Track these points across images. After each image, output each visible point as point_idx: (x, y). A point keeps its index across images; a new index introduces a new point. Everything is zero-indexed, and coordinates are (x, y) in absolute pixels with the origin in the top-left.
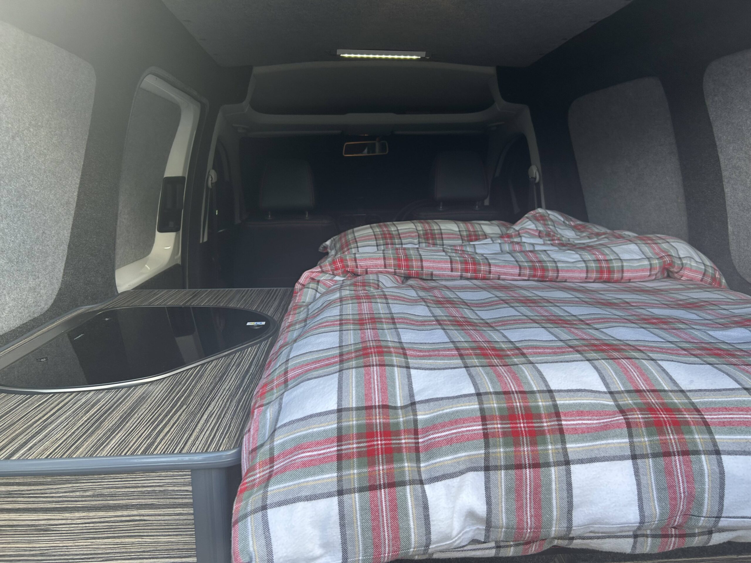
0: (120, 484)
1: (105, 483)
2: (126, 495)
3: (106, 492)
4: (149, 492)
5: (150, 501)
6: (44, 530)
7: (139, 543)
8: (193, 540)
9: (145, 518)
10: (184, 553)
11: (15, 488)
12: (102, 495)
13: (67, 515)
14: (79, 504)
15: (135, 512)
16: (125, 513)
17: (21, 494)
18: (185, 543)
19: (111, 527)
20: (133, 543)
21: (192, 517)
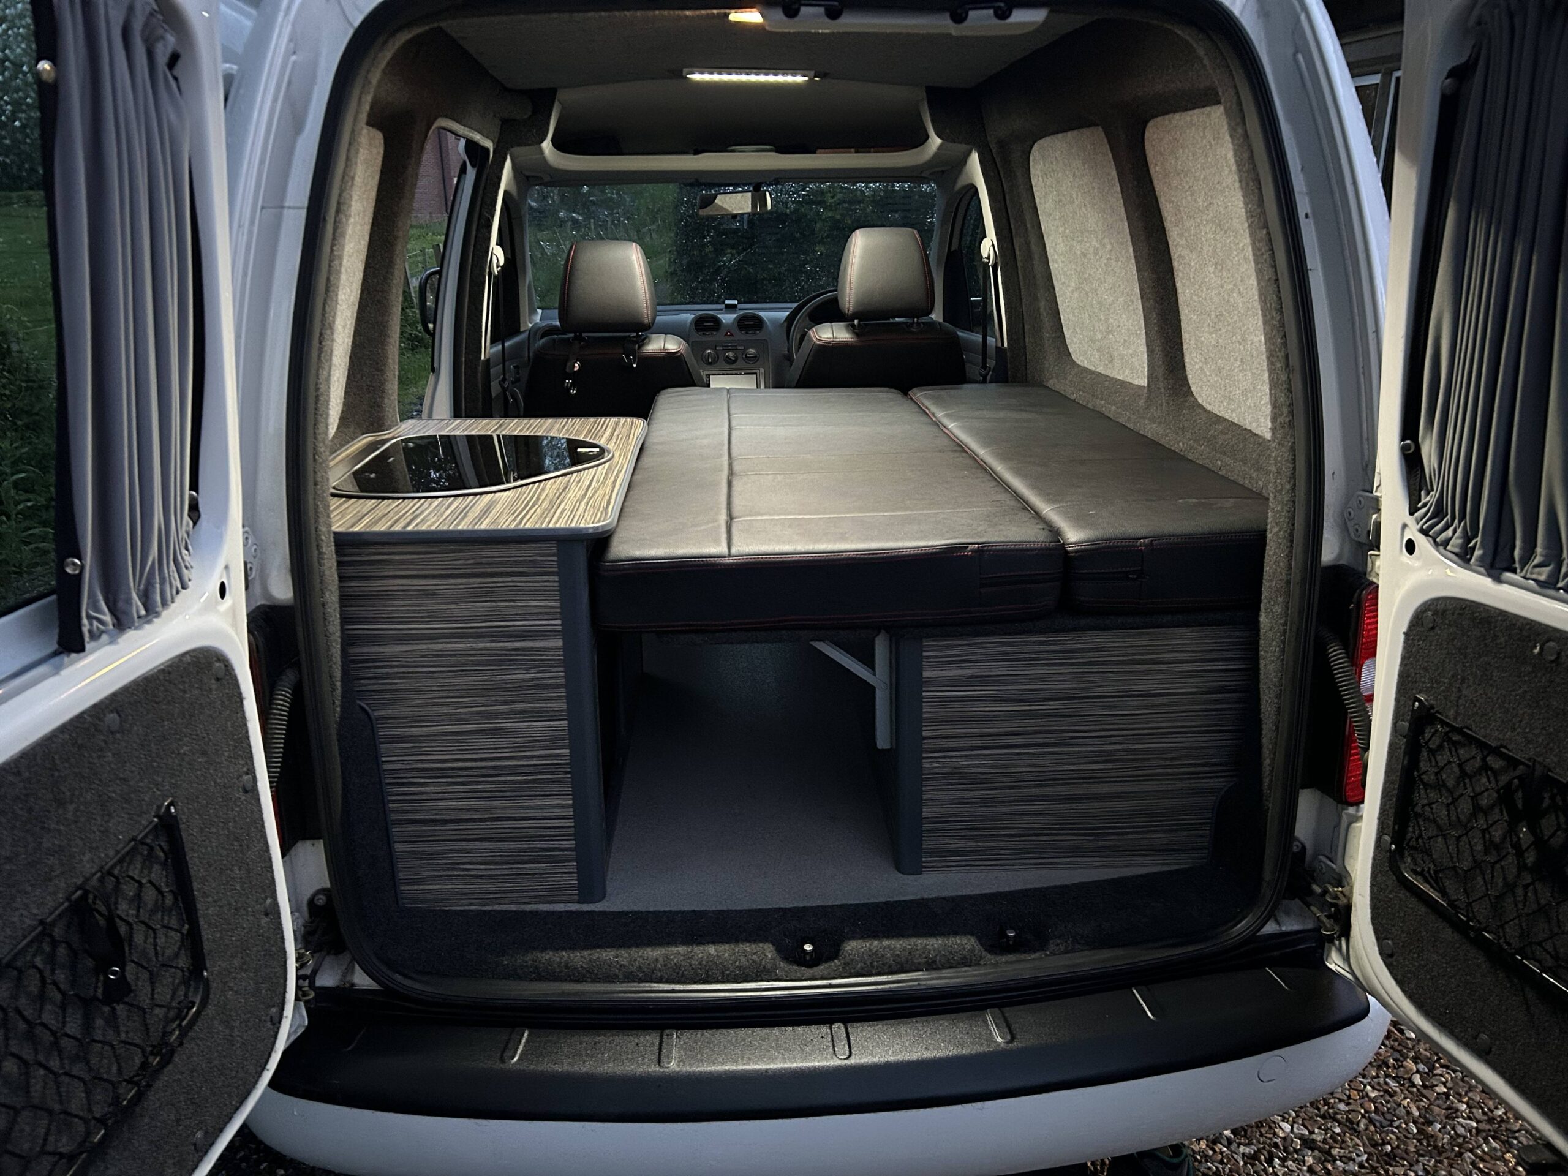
0: (496, 554)
1: (483, 554)
2: (501, 564)
3: (484, 561)
4: (521, 561)
5: (521, 570)
6: (432, 594)
7: (512, 606)
8: (558, 604)
9: (518, 584)
10: (550, 616)
11: (408, 557)
12: (481, 563)
13: (452, 581)
14: (461, 571)
15: (509, 579)
16: (501, 579)
17: (412, 562)
18: (552, 607)
19: (488, 592)
20: (507, 607)
21: (557, 584)
